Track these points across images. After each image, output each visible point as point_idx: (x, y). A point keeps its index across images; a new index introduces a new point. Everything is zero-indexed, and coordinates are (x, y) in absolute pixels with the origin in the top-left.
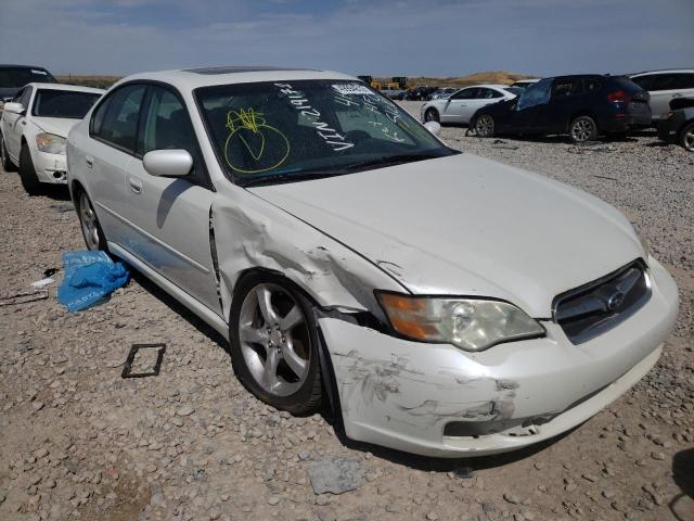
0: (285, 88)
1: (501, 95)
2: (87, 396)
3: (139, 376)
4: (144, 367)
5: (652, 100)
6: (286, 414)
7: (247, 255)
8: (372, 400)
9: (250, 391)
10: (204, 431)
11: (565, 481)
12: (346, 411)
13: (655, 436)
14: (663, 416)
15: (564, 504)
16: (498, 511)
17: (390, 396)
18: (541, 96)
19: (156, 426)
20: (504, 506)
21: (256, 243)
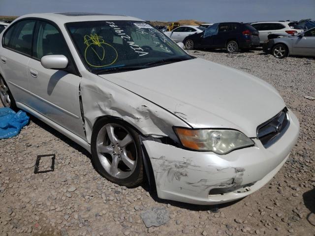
0: (112, 24)
1: (195, 30)
2: (16, 185)
3: (43, 172)
4: (46, 167)
5: (260, 35)
6: (124, 187)
7: (101, 110)
8: (172, 180)
9: (104, 177)
10: (84, 199)
11: (259, 211)
12: (159, 185)
13: (292, 186)
14: (294, 177)
15: (261, 221)
16: (234, 228)
17: (182, 178)
18: (214, 32)
19: (58, 198)
20: (236, 225)
21: (106, 103)
